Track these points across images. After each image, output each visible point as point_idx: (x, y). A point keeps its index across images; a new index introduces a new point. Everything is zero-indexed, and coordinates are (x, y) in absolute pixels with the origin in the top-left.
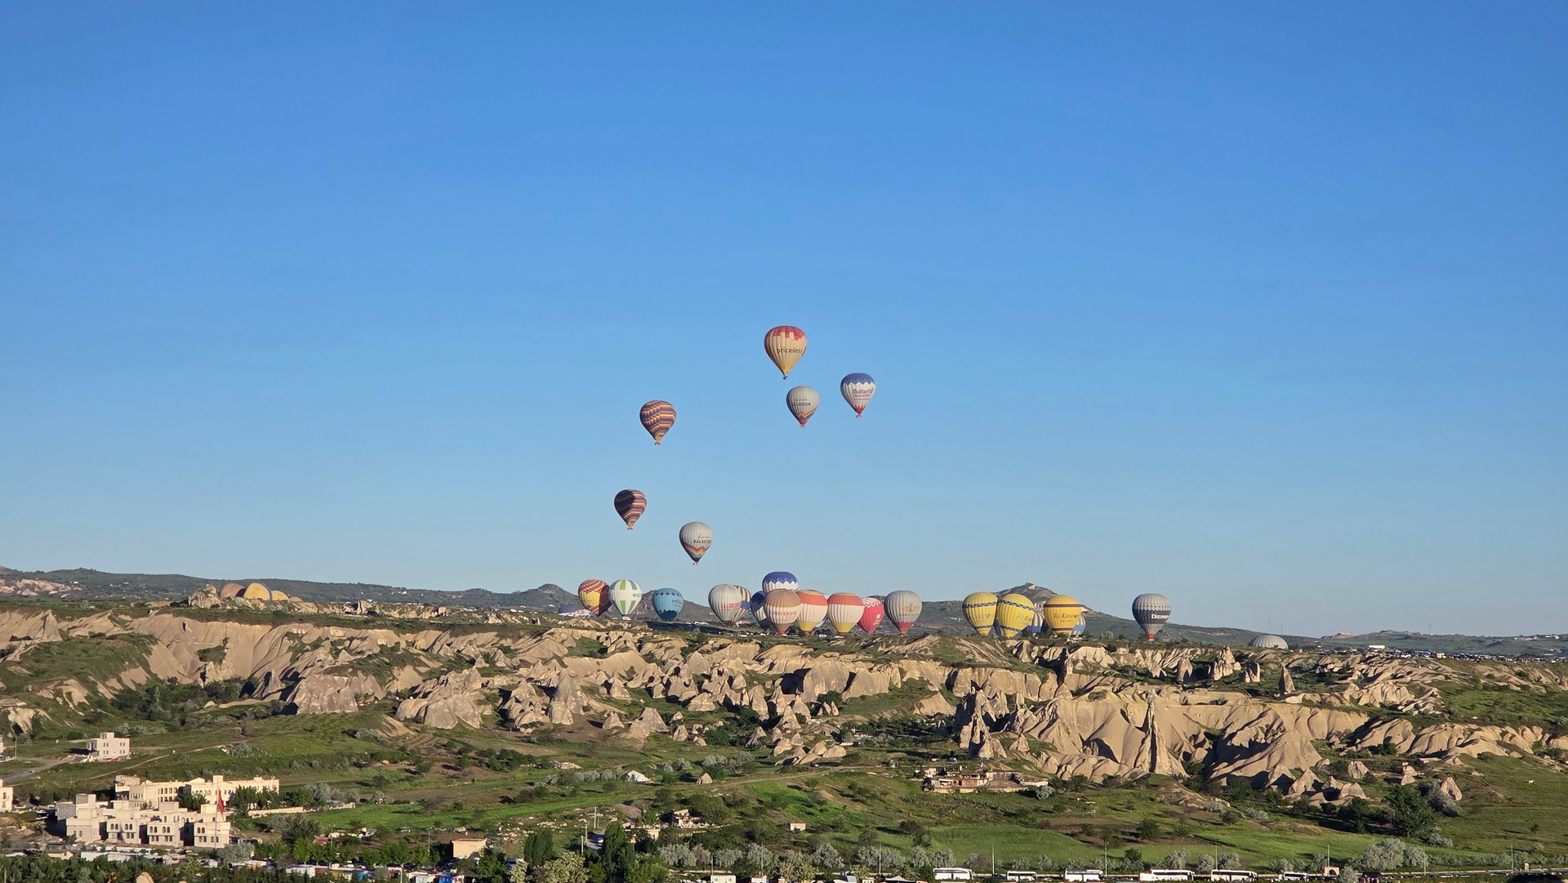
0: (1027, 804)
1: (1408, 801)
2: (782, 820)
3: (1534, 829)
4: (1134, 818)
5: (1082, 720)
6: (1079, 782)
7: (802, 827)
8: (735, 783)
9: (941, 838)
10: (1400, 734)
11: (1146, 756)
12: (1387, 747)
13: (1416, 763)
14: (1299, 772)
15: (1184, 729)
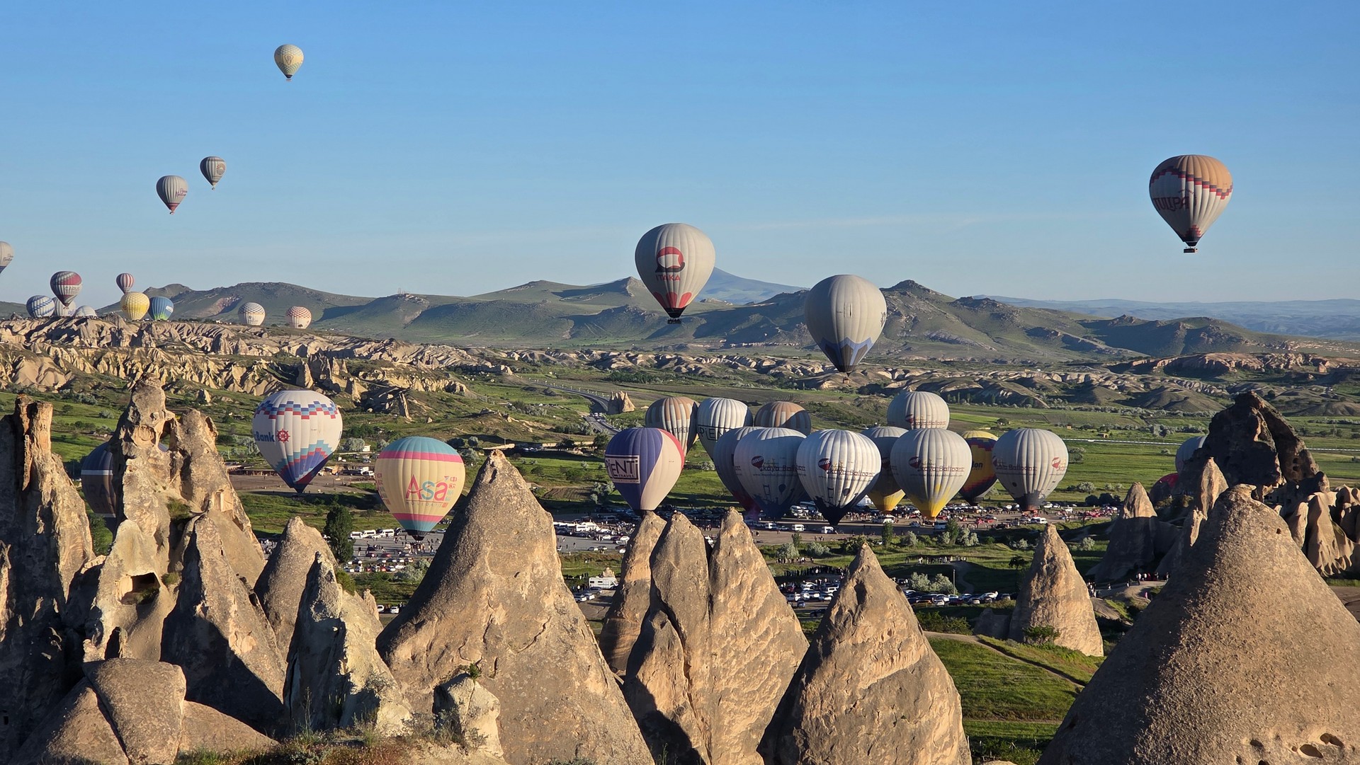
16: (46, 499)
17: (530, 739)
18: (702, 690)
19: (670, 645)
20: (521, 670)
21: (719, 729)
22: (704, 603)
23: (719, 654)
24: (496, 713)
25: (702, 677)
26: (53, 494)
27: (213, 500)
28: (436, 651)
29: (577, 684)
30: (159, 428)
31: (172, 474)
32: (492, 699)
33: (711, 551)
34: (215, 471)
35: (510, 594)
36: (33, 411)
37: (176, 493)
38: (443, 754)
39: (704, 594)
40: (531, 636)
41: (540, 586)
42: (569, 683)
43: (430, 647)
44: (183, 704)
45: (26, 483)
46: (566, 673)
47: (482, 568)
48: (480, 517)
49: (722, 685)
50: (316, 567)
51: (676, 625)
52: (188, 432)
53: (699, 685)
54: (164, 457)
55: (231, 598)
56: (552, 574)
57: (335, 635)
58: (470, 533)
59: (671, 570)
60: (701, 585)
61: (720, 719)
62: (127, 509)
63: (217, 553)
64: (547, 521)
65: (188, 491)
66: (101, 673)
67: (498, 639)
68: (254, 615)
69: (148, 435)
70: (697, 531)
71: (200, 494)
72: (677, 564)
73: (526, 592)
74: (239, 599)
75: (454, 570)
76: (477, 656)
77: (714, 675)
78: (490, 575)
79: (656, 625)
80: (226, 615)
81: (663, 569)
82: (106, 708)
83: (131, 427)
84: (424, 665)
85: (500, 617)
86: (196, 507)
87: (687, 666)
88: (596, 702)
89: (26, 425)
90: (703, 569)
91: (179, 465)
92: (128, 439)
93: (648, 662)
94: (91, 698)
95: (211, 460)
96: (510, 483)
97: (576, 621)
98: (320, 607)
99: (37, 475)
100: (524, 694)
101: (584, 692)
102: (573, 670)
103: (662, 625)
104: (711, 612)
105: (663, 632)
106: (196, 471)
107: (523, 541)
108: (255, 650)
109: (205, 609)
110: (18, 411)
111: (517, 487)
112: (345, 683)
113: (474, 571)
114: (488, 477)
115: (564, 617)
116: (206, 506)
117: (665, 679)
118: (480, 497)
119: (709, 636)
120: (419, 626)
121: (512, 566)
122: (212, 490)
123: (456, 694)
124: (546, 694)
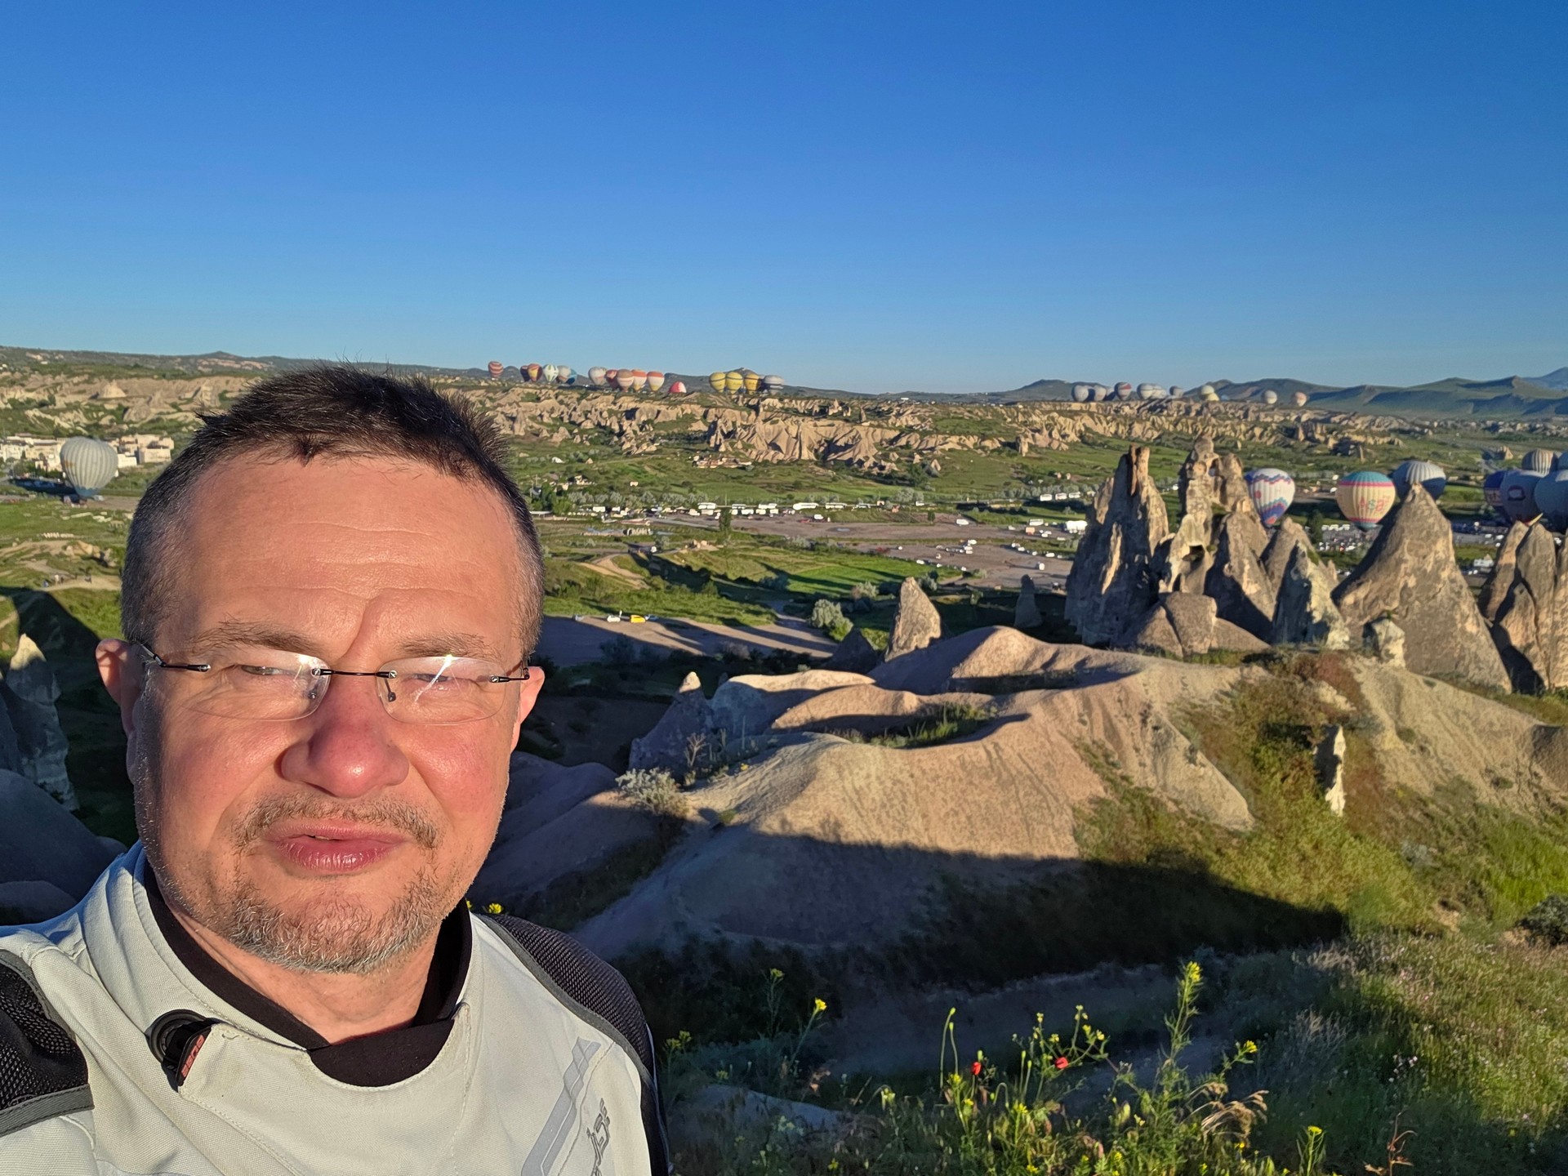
0: (742, 473)
1: (916, 471)
2: (626, 480)
3: (972, 483)
4: (791, 479)
5: (768, 434)
6: (765, 462)
7: (636, 484)
8: (604, 463)
9: (701, 489)
10: (914, 440)
11: (797, 451)
12: (908, 446)
13: (921, 454)
14: (867, 458)
15: (815, 438)
16: (1144, 500)
17: (1427, 656)
18: (1546, 635)
19: (1526, 605)
20: (1423, 615)
21: (1556, 659)
22: (1550, 580)
23: (1559, 611)
24: (1402, 641)
25: (1547, 626)
26: (1148, 498)
27: (1238, 505)
28: (1369, 600)
29: (1459, 626)
30: (1209, 463)
31: (1215, 489)
32: (1400, 632)
33: (1558, 548)
34: (1240, 489)
35: (1419, 569)
36: (1138, 452)
37: (1217, 500)
38: (1367, 662)
39: (1551, 575)
40: (1431, 594)
41: (1440, 565)
42: (1455, 625)
43: (1366, 598)
44: (1214, 620)
45: (1133, 491)
46: (1453, 619)
47: (1403, 553)
48: (1402, 521)
49: (1559, 632)
50: (1295, 550)
51: (1530, 592)
52: (1227, 465)
53: (1543, 631)
54: (1211, 480)
55: (1246, 562)
56: (1447, 558)
57: (1305, 590)
58: (1396, 531)
59: (1529, 559)
60: (1550, 569)
61: (1557, 653)
62: (1189, 508)
63: (1238, 536)
64: (1447, 524)
65: (1224, 499)
66: (1168, 599)
67: (1410, 595)
68: (1259, 573)
69: (1202, 467)
70: (1549, 535)
71: (1231, 501)
72: (1534, 554)
73: (1429, 569)
74: (1251, 563)
75: (1384, 553)
76: (1396, 604)
77: (1555, 625)
78: (1407, 556)
79: (1517, 591)
80: (1242, 571)
81: (1524, 558)
82: (1170, 618)
83: (1193, 462)
84: (1361, 607)
85: (1412, 582)
86: (1228, 509)
87: (1536, 619)
88: (1471, 638)
89: (1134, 459)
90: (1552, 558)
91: (1220, 485)
92: (1191, 469)
93: (1509, 614)
94: (1162, 613)
95: (1239, 482)
96: (1423, 502)
97: (1461, 587)
98: (1297, 572)
99: (1139, 487)
100: (1425, 629)
101: (1463, 631)
102: (1458, 617)
103: (1521, 592)
104: (1555, 586)
105: (1520, 595)
106: (1229, 489)
107: (1430, 537)
108: (1259, 592)
109: (1230, 567)
110: (1130, 452)
111: (1428, 504)
112: (1309, 616)
113: (1397, 554)
114: (1410, 498)
115: (1454, 585)
116: (1234, 508)
117: (1520, 626)
118: (1404, 509)
119: (1553, 601)
120: (1359, 585)
121: (1422, 552)
122: (1238, 499)
123: (1378, 628)
124: (1438, 630)
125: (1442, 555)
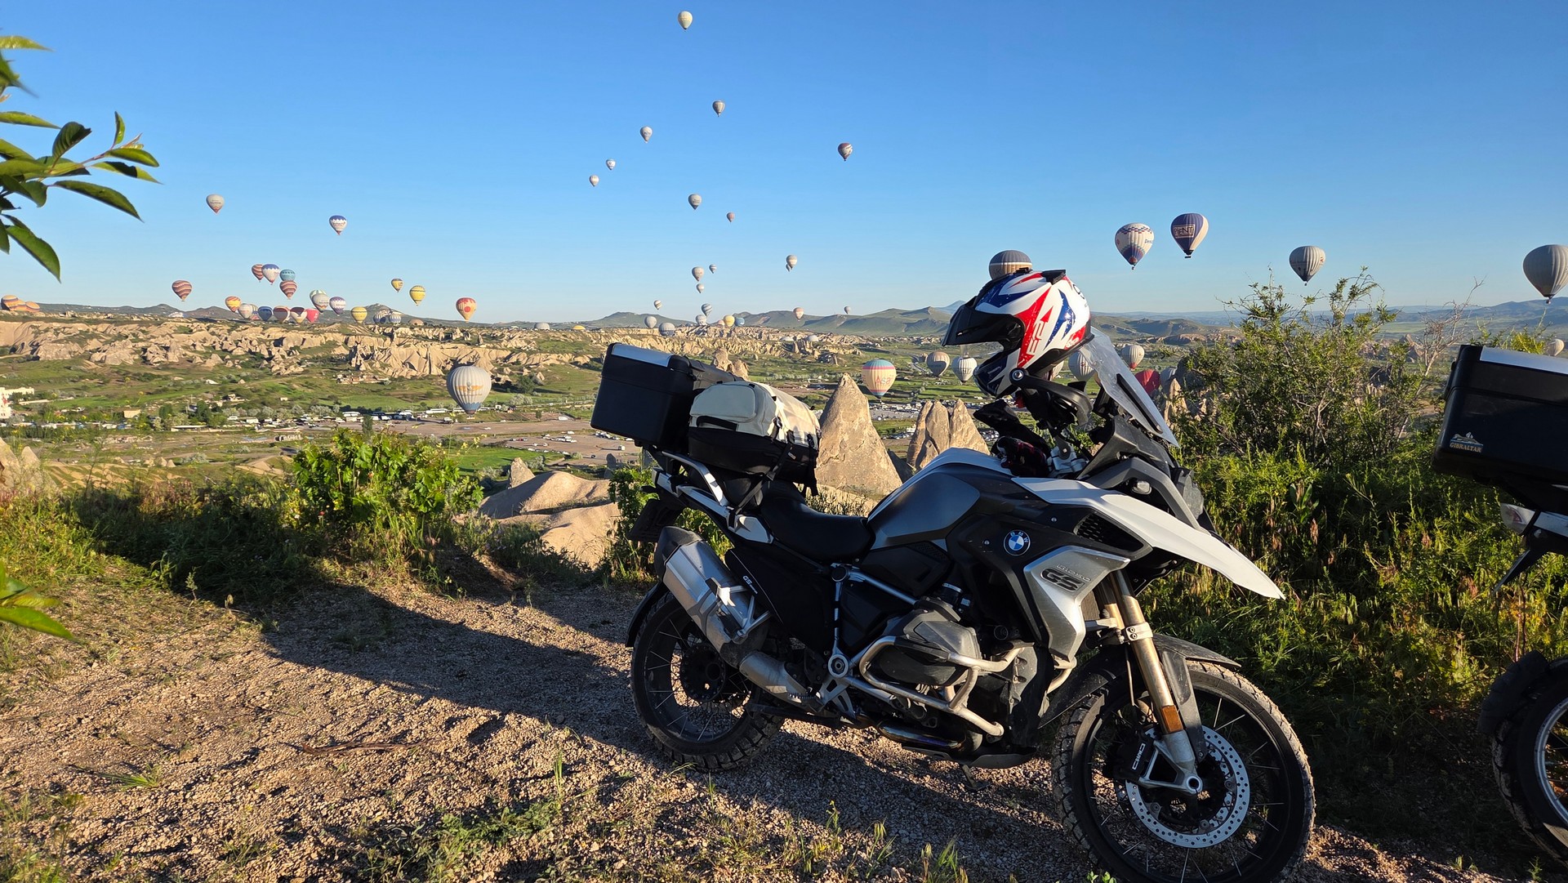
0: (380, 387)
1: (525, 381)
2: (277, 397)
3: (570, 389)
5: (401, 355)
6: (401, 378)
7: (286, 399)
8: (255, 383)
9: (345, 401)
10: (522, 358)
11: (428, 368)
12: (518, 362)
13: (529, 368)
15: (442, 358)
20: (854, 458)
22: (947, 437)
33: (950, 416)
35: (850, 429)
40: (859, 445)
41: (862, 427)
42: (874, 465)
46: (872, 460)
48: (838, 399)
51: (936, 446)
52: (737, 368)
56: (867, 421)
58: (835, 406)
59: (934, 424)
60: (946, 430)
64: (865, 400)
67: (846, 447)
70: (945, 408)
72: (937, 422)
73: (856, 428)
75: (830, 420)
76: (837, 453)
78: (842, 421)
79: (927, 446)
81: (931, 424)
85: (846, 438)
90: (947, 423)
93: (924, 461)
96: (851, 386)
97: (877, 440)
100: (856, 468)
102: (875, 459)
103: (930, 446)
104: (950, 441)
105: (930, 449)
107: (856, 409)
111: (854, 387)
113: (837, 420)
115: (872, 439)
118: (840, 392)
121: (851, 418)
124: (864, 468)
125: (863, 420)
